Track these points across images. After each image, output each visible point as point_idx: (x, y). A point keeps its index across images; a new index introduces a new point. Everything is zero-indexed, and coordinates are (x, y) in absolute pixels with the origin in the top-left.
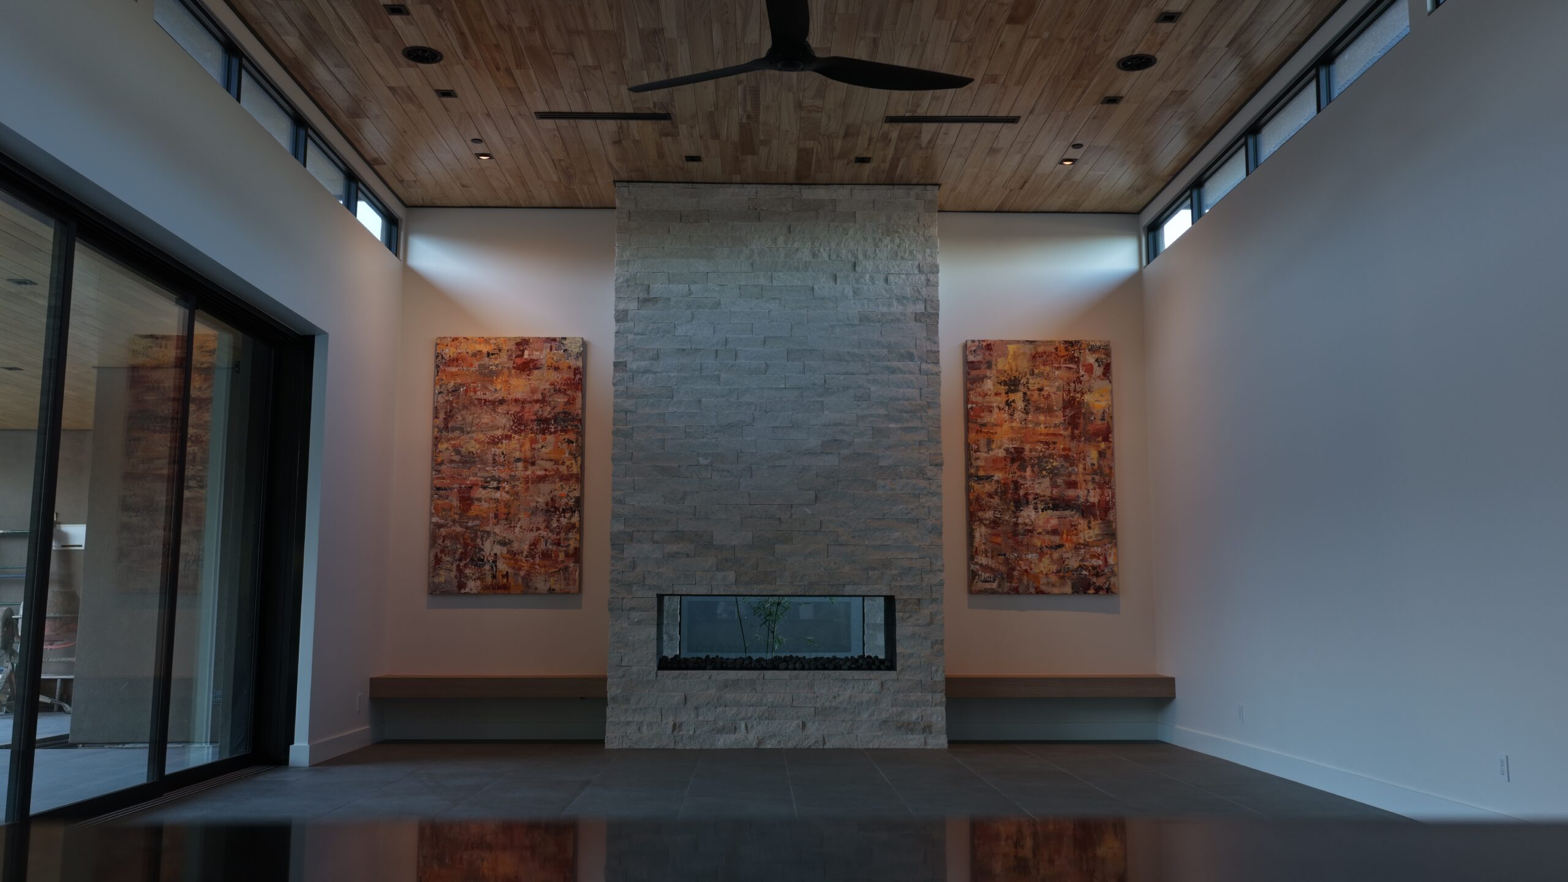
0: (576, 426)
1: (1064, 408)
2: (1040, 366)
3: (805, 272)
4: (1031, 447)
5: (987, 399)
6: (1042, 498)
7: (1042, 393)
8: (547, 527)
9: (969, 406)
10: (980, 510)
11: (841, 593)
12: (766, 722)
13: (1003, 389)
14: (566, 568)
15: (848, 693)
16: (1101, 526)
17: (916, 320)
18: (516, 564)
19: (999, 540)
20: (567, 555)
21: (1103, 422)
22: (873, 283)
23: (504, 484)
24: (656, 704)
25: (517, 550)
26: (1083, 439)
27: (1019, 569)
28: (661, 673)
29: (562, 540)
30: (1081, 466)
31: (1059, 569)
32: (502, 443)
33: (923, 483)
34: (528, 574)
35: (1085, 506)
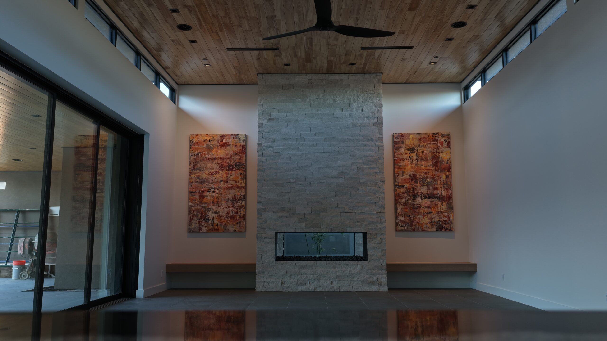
0: (243, 168)
1: (432, 159)
2: (423, 143)
3: (331, 107)
4: (419, 174)
5: (402, 156)
6: (424, 194)
7: (424, 153)
8: (233, 206)
9: (395, 158)
10: (400, 199)
11: (346, 231)
12: (317, 281)
13: (408, 152)
14: (240, 222)
15: (349, 270)
16: (447, 205)
17: (374, 126)
18: (221, 221)
19: (407, 210)
20: (240, 217)
21: (447, 164)
22: (357, 112)
23: (216, 190)
24: (275, 274)
25: (221, 216)
26: (439, 171)
27: (415, 221)
28: (277, 262)
29: (238, 212)
30: (439, 181)
31: (431, 221)
32: (215, 174)
33: (377, 189)
34: (226, 224)
35: (441, 197)
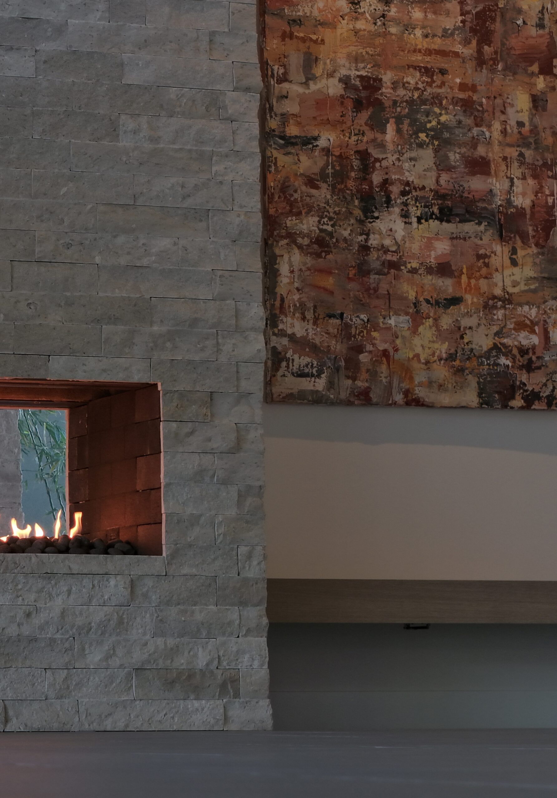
4: (396, 78)
6: (419, 193)
10: (290, 213)
15: (59, 603)
16: (537, 261)
19: (329, 282)
21: (541, 32)
26: (500, 67)
27: (371, 349)
30: (497, 126)
31: (452, 351)
35: (506, 215)
